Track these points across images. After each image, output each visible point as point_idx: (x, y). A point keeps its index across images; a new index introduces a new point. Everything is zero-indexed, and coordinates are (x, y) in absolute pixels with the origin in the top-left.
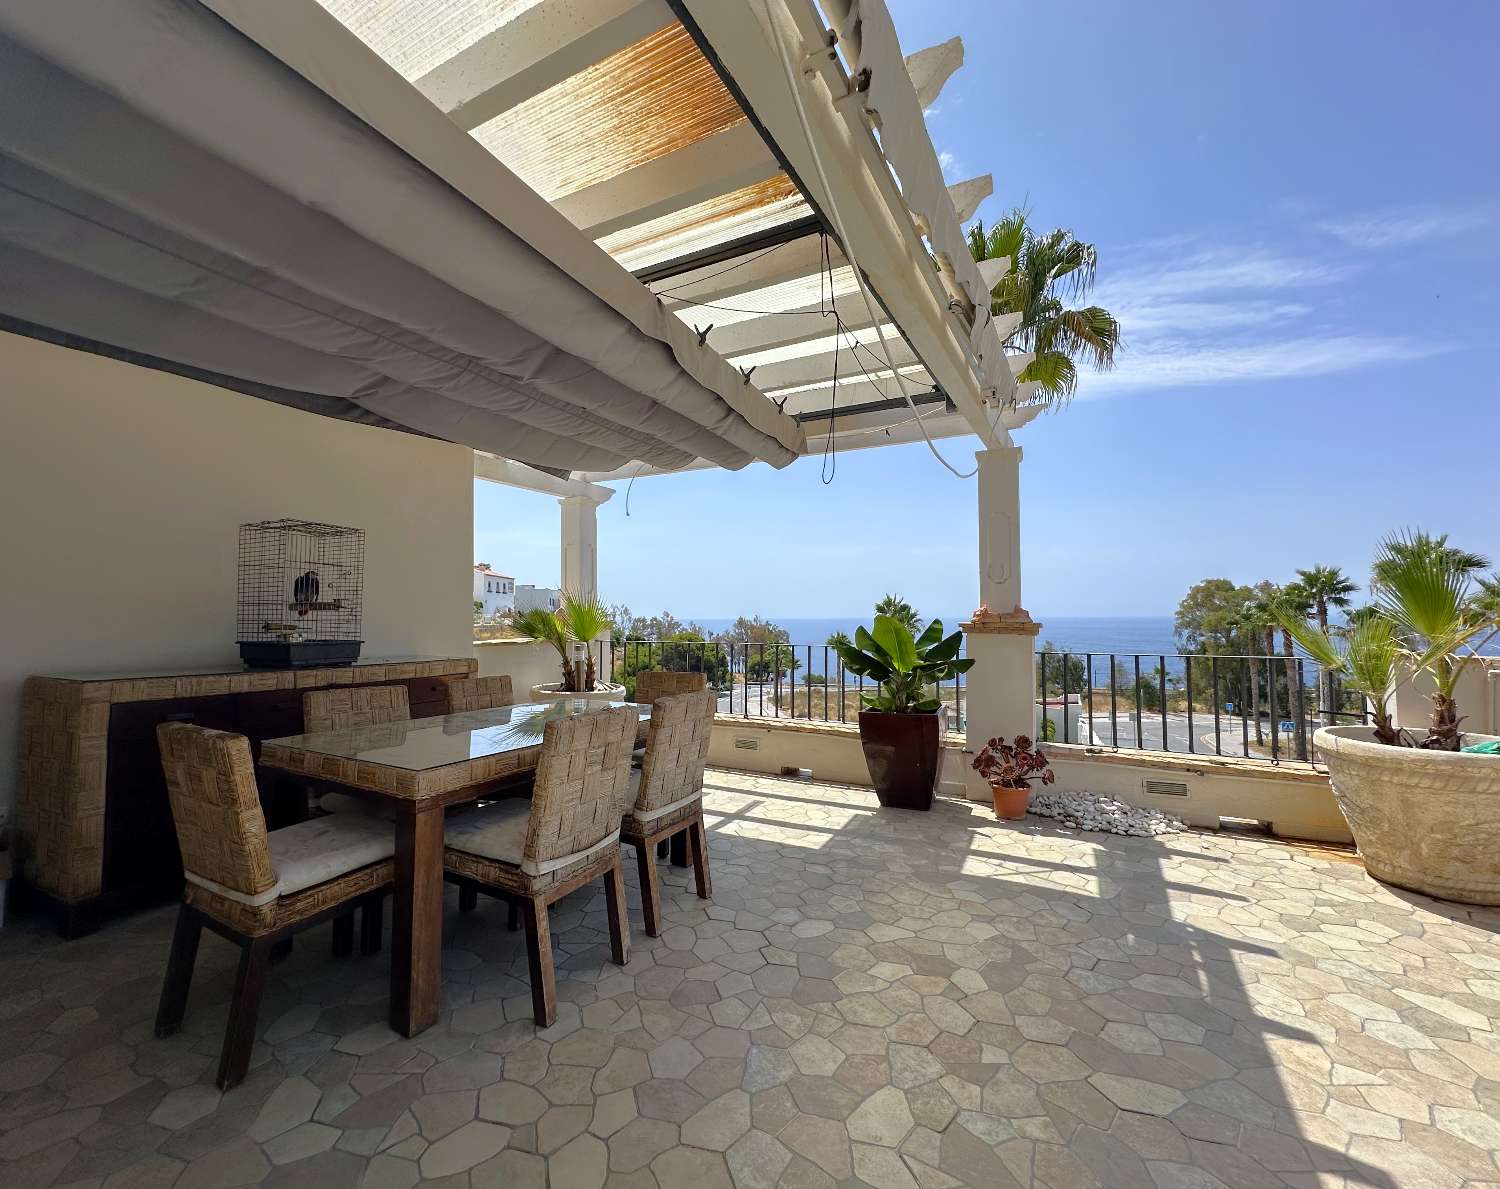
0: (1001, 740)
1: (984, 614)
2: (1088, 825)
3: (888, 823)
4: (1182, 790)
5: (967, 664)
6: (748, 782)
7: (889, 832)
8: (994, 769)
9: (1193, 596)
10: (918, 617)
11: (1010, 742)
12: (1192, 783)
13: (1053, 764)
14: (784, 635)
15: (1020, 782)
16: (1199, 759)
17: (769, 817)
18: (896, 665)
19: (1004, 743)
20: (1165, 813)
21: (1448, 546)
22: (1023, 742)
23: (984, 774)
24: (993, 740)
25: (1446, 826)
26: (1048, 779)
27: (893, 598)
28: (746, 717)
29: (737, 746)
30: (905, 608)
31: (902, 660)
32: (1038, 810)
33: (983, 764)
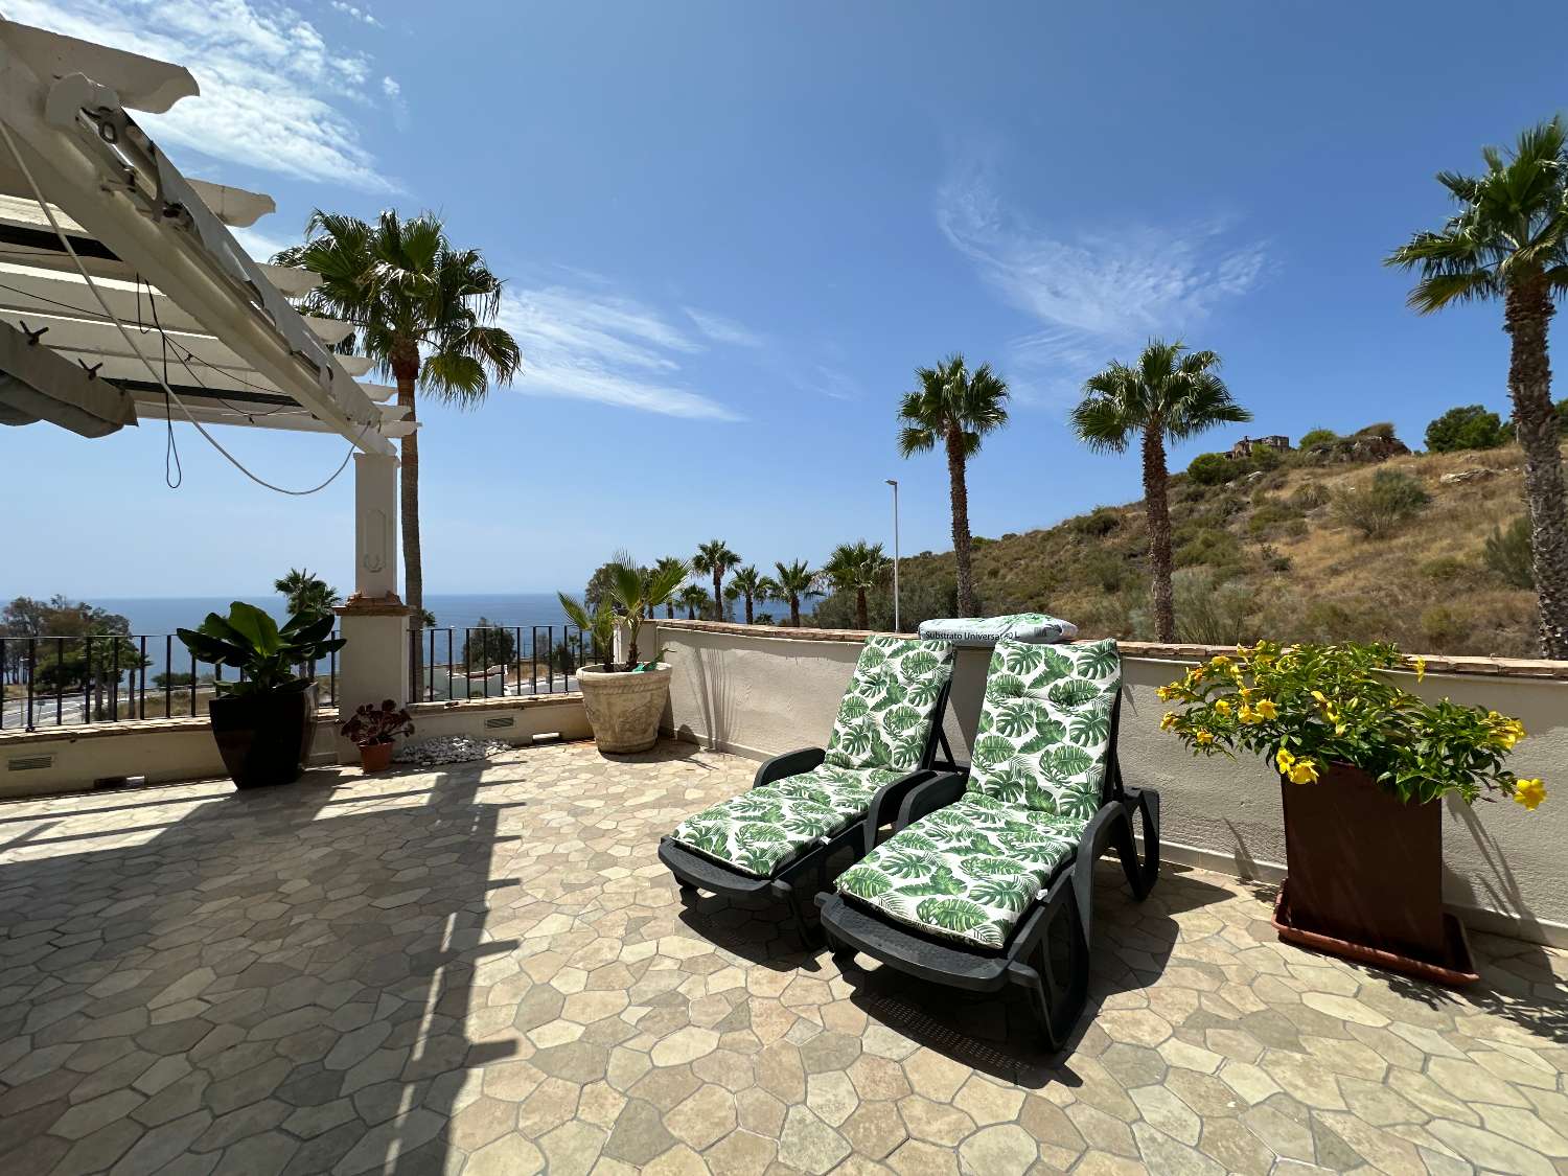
0: (370, 706)
1: (358, 598)
2: (439, 761)
3: (244, 802)
4: (510, 722)
5: (336, 645)
6: (35, 807)
7: (244, 808)
8: (361, 732)
9: (597, 577)
10: (335, 596)
11: (378, 707)
12: (517, 715)
13: (417, 721)
14: (119, 622)
15: (386, 738)
16: (524, 698)
17: (69, 833)
18: (258, 650)
19: (374, 709)
20: (498, 740)
21: (726, 548)
22: (389, 705)
23: (354, 739)
24: (362, 708)
25: (624, 712)
26: (411, 730)
27: (301, 573)
28: (31, 728)
29: (11, 769)
30: (319, 585)
31: (265, 645)
32: (403, 759)
33: (349, 728)
